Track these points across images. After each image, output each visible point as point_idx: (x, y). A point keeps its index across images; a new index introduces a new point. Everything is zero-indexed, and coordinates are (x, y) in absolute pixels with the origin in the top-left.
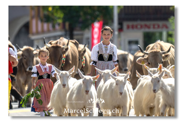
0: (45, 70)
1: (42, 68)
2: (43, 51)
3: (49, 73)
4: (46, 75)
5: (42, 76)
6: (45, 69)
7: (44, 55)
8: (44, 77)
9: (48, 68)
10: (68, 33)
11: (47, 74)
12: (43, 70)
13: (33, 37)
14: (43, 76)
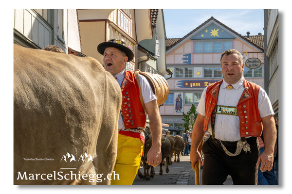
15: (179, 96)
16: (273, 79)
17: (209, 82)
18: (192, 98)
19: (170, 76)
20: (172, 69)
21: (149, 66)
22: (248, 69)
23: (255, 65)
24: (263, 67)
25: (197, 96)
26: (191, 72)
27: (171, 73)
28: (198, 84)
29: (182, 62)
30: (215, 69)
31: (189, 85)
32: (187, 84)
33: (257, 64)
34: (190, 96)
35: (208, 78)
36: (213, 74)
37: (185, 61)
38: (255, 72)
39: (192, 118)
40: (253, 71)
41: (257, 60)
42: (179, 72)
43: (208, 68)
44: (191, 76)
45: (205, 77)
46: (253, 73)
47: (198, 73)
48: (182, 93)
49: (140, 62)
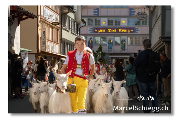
15: (91, 39)
16: (154, 27)
17: (111, 29)
18: (99, 41)
19: (84, 25)
20: (86, 20)
21: (69, 17)
22: (138, 20)
23: (143, 17)
24: (148, 18)
25: (103, 39)
26: (99, 22)
27: (85, 22)
28: (104, 31)
29: (92, 14)
30: (115, 19)
31: (98, 31)
32: (96, 30)
33: (144, 16)
34: (98, 39)
35: (111, 26)
36: (114, 23)
37: (95, 13)
38: (143, 22)
39: (99, 55)
40: (141, 21)
41: (144, 13)
42: (90, 21)
43: (110, 19)
44: (99, 25)
45: (108, 25)
46: (141, 23)
47: (104, 22)
48: (93, 37)
49: (63, 14)
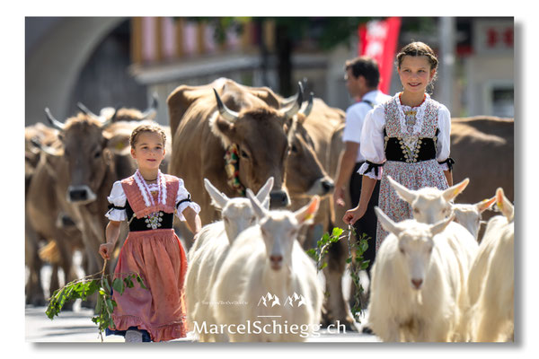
0: (156, 199)
1: (144, 193)
2: (149, 131)
3: (168, 210)
4: (156, 218)
5: (144, 219)
6: (156, 196)
7: (152, 145)
8: (149, 226)
9: (164, 191)
10: (273, 60)
11: (161, 214)
12: (146, 199)
13: (145, 76)
14: (147, 221)
